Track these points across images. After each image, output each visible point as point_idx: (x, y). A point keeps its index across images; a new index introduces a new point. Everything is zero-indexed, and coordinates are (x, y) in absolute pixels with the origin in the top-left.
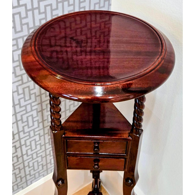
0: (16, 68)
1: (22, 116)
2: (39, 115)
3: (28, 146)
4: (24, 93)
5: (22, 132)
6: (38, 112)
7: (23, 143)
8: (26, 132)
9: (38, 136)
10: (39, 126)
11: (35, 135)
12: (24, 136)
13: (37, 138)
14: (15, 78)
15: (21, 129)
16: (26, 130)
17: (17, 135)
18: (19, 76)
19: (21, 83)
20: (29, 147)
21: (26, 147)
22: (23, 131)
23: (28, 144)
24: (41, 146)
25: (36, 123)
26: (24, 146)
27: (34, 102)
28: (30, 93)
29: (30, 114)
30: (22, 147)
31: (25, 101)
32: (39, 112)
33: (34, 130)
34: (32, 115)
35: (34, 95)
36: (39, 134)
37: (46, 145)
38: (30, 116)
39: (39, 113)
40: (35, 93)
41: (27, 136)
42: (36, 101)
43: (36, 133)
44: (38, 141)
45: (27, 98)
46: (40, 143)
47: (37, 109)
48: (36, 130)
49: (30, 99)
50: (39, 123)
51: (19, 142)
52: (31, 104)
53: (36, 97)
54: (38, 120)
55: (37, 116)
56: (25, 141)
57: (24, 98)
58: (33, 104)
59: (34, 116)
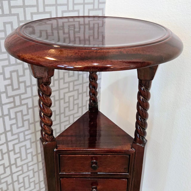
0: (8, 87)
1: (14, 145)
2: (33, 146)
3: (21, 183)
4: (16, 118)
5: (14, 166)
6: (31, 143)
7: (15, 178)
8: (18, 165)
9: (32, 171)
10: (32, 160)
11: (28, 171)
12: (17, 171)
13: (31, 173)
14: (7, 98)
15: (13, 162)
16: (19, 163)
17: (9, 168)
18: (10, 97)
19: (13, 106)
20: (22, 185)
21: (19, 184)
22: (16, 163)
23: (21, 180)
24: (35, 184)
25: (29, 156)
26: (17, 182)
27: (27, 130)
28: (23, 119)
29: (23, 144)
30: (15, 183)
31: (18, 128)
32: (33, 142)
33: (27, 163)
34: (25, 146)
35: (27, 122)
36: (33, 169)
37: (41, 183)
38: (23, 146)
39: (33, 144)
40: (28, 120)
41: (20, 171)
42: (29, 129)
43: (30, 168)
44: (32, 178)
45: (20, 124)
46: (35, 181)
47: (30, 139)
48: (30, 164)
49: (23, 126)
50: (32, 156)
51: (10, 176)
52: (24, 132)
53: (29, 124)
54: (32, 153)
55: (31, 147)
56: (18, 176)
57: (17, 123)
58: (26, 133)
59: (27, 148)
